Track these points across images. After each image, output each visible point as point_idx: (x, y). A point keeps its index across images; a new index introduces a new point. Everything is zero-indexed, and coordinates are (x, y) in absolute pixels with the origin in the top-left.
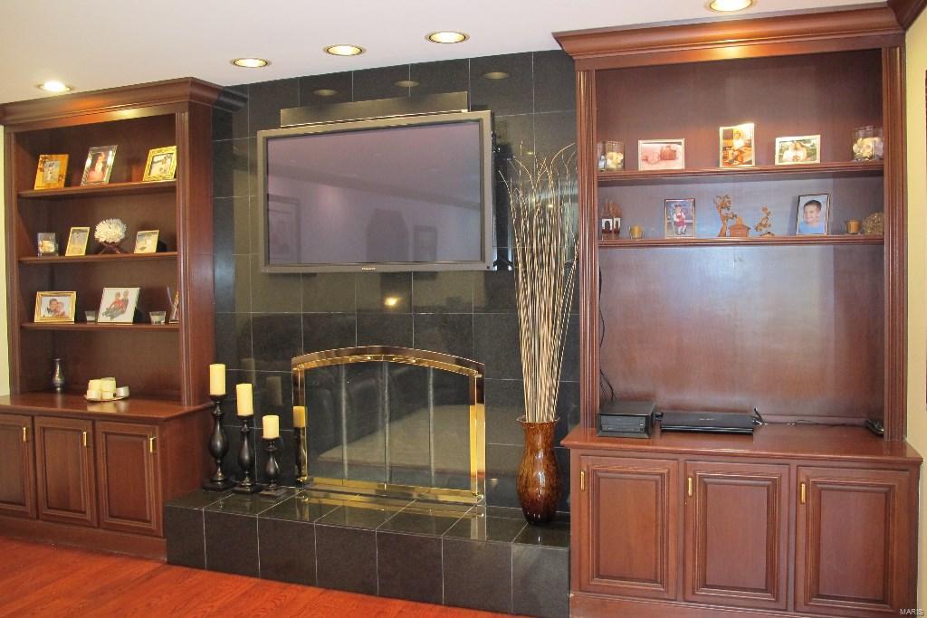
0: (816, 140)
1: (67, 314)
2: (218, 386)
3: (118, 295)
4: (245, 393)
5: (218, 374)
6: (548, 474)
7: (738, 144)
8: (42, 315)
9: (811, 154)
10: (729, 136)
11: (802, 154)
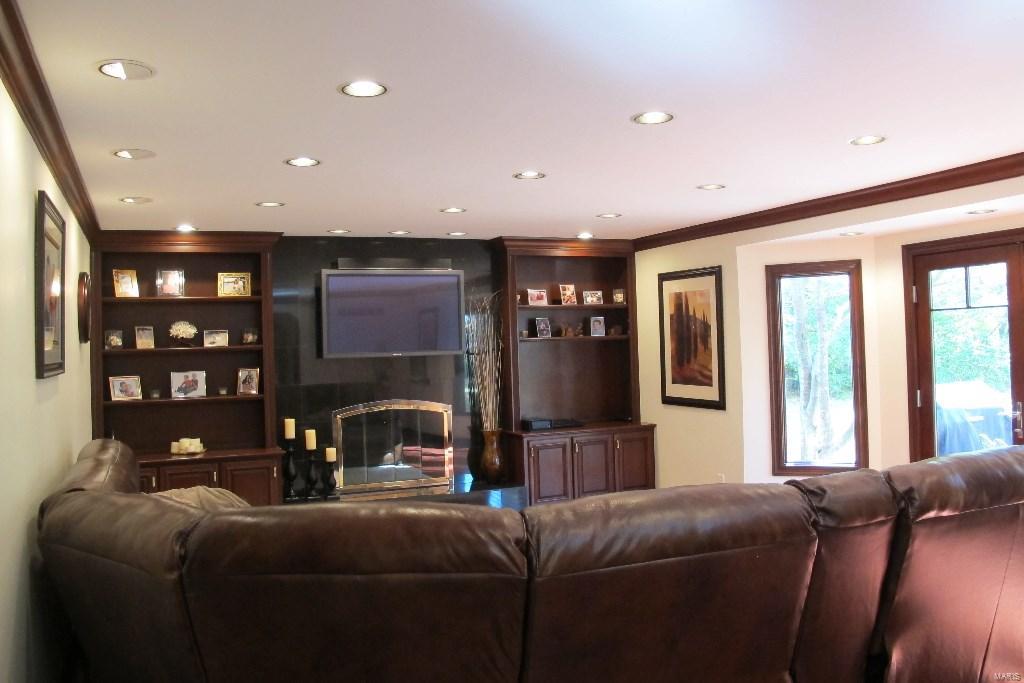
0: (600, 293)
1: (135, 393)
2: (290, 432)
3: (187, 377)
4: (311, 435)
5: (290, 425)
6: (500, 458)
7: (568, 293)
8: (117, 396)
9: (599, 299)
10: (564, 289)
11: (595, 299)
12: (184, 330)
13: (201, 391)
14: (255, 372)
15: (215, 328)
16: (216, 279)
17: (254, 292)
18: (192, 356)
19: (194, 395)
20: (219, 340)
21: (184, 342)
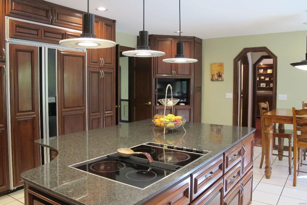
3: (263, 84)
12: (262, 78)
13: (265, 86)
14: (272, 84)
15: (267, 77)
16: (267, 70)
17: (272, 72)
18: (263, 81)
19: (264, 86)
20: (267, 79)
21: (262, 79)
